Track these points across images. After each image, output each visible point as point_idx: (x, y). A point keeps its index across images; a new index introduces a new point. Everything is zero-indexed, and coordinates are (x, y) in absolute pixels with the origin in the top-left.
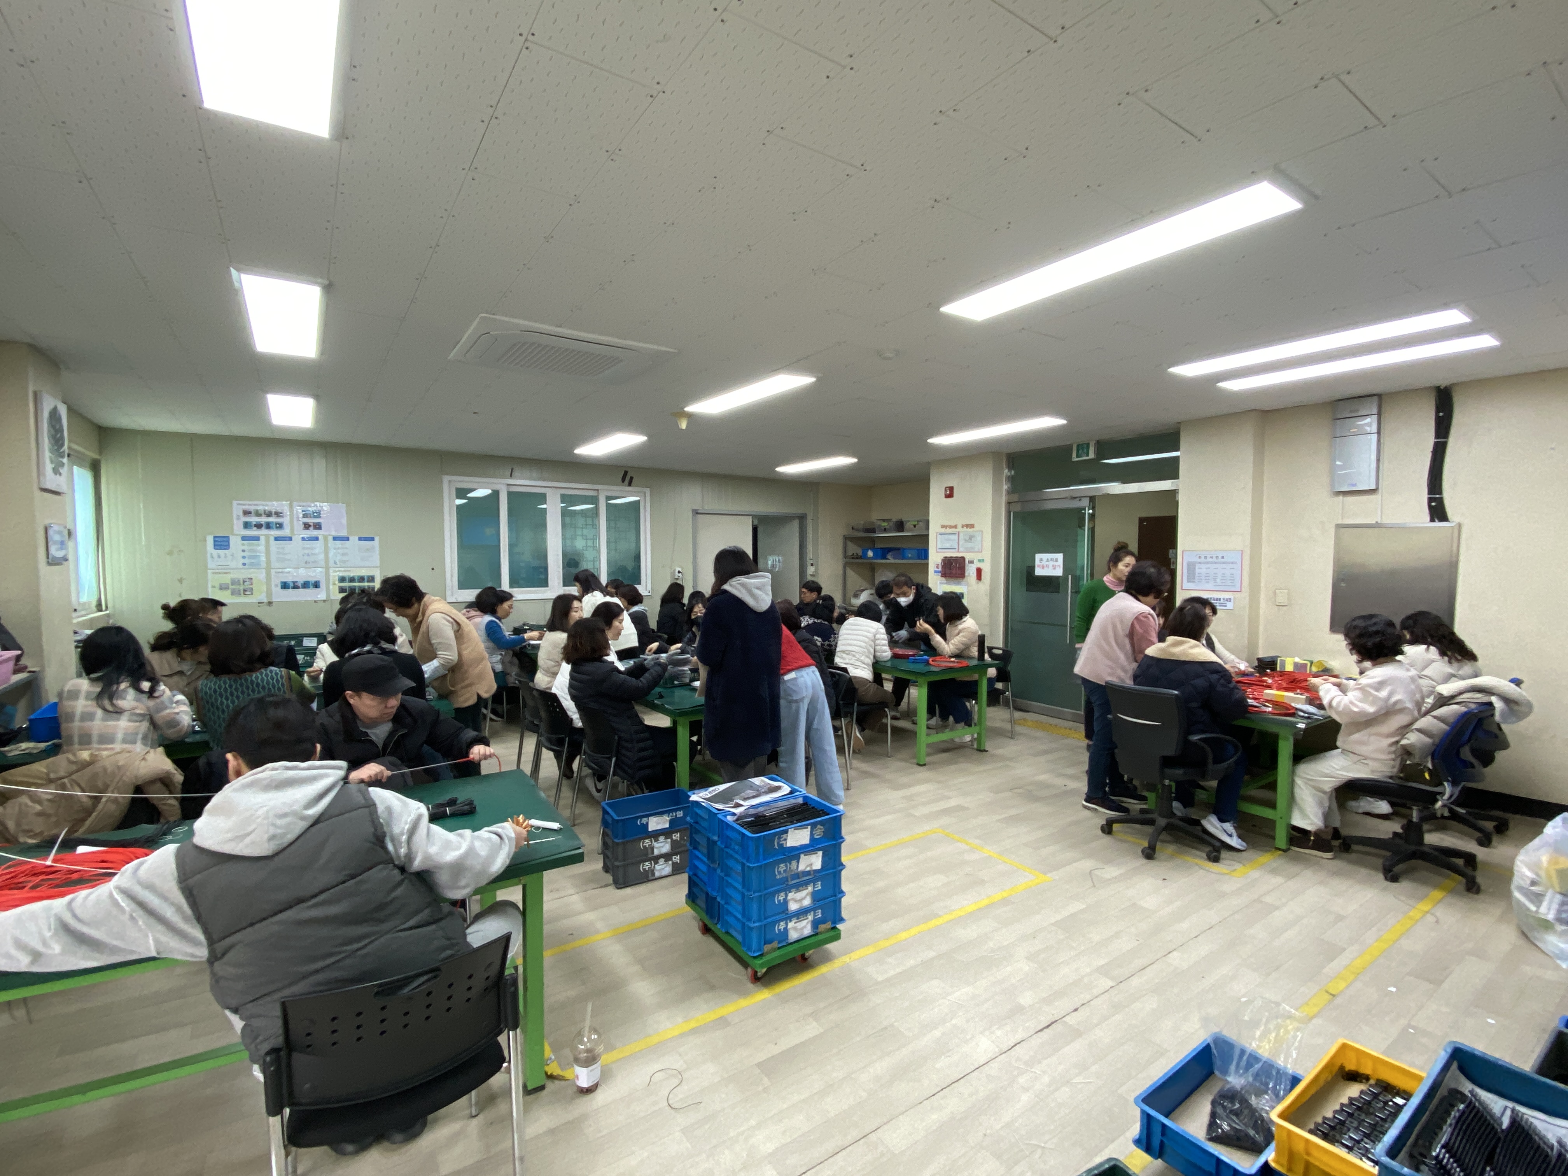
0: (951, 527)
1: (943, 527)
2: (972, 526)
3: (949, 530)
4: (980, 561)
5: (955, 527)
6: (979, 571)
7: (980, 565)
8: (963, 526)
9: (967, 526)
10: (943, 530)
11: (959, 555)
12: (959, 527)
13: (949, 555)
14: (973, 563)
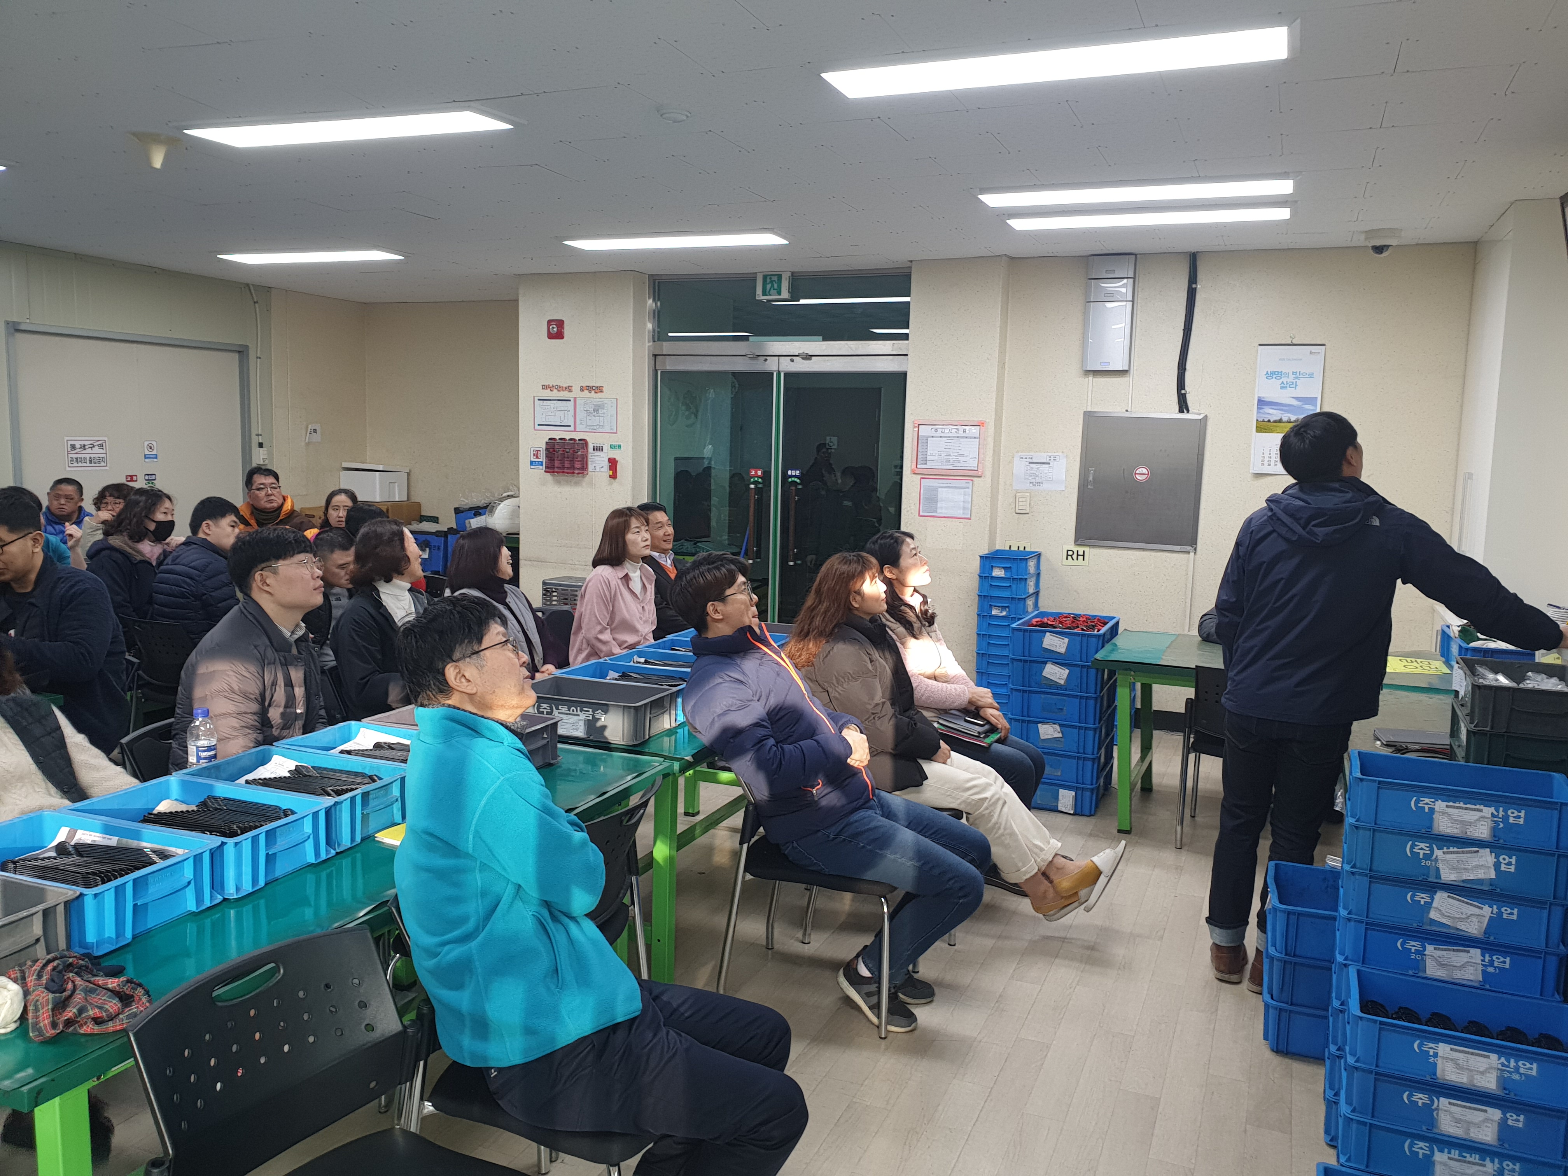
0: (560, 389)
1: (544, 387)
2: (599, 389)
3: (555, 394)
4: (612, 447)
5: (569, 389)
6: (613, 463)
7: (614, 454)
8: (582, 389)
9: (590, 389)
10: (547, 394)
11: (577, 436)
12: (576, 392)
13: (557, 435)
14: (602, 450)
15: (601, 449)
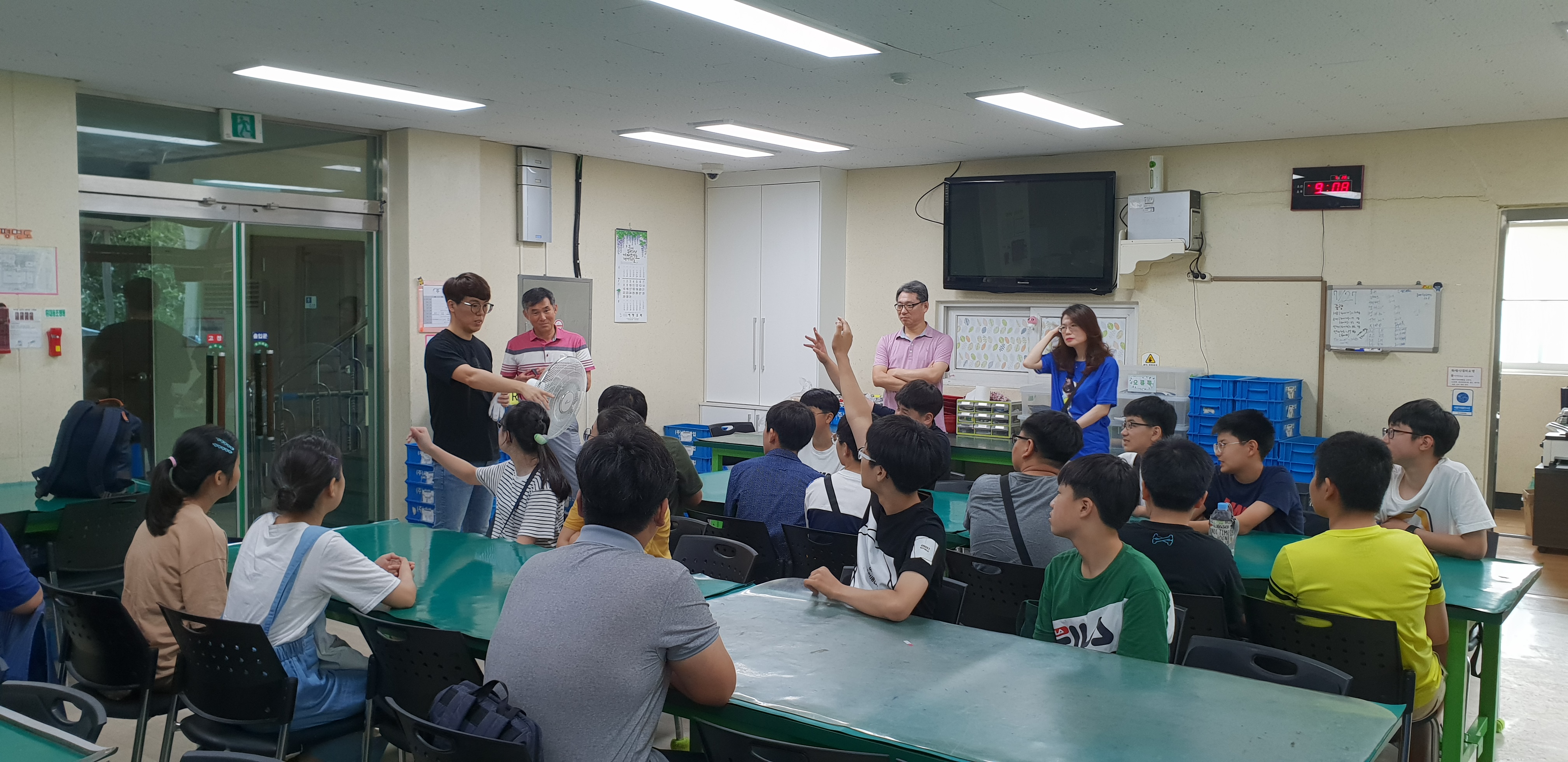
4: (52, 314)
6: (55, 337)
7: (54, 323)
9: (7, 232)
14: (32, 318)
15: (29, 317)
